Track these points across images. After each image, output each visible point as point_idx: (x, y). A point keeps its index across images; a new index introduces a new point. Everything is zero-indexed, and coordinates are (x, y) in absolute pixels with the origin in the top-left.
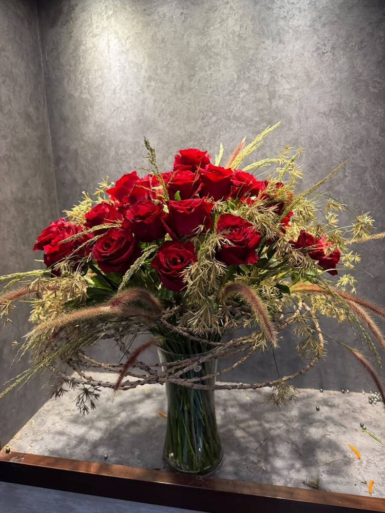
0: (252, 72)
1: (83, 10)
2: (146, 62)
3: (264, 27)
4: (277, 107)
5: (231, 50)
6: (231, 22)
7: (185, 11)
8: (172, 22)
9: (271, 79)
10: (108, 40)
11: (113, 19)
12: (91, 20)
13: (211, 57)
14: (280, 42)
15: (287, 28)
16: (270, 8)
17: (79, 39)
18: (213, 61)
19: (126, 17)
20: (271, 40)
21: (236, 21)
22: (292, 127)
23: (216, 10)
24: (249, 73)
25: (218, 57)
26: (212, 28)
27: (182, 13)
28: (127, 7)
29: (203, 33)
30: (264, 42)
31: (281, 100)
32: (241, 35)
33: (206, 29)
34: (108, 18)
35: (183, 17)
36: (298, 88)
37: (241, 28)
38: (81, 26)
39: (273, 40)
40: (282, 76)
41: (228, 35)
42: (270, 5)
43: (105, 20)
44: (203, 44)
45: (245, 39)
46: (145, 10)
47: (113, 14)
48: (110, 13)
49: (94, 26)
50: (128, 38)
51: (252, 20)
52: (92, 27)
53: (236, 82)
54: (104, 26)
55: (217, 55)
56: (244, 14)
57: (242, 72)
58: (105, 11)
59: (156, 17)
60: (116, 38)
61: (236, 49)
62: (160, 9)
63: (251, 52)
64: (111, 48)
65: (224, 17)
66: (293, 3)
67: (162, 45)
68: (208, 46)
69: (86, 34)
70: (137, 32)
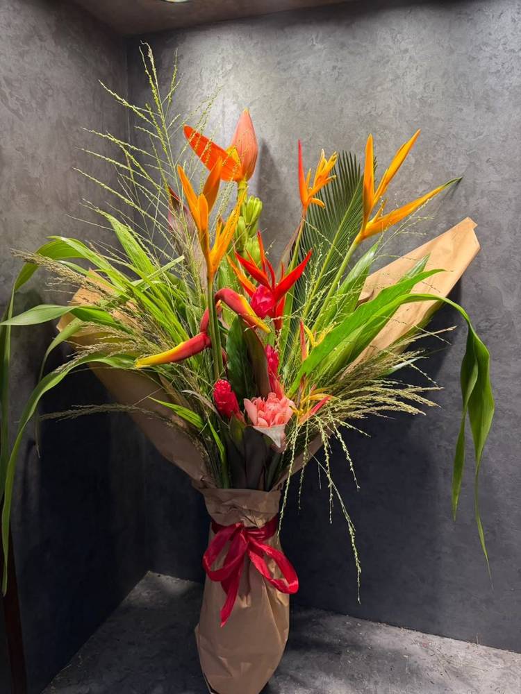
0: (440, 155)
1: (190, 63)
2: (277, 137)
3: (462, 87)
4: (477, 210)
5: (407, 122)
6: (409, 80)
7: (339, 65)
8: (319, 80)
9: (469, 166)
10: (224, 106)
11: (233, 76)
12: (201, 78)
13: (375, 132)
14: (488, 109)
15: (499, 88)
16: (474, 58)
17: (183, 104)
18: (378, 138)
19: (252, 73)
20: (472, 106)
21: (418, 78)
22: (501, 240)
23: (388, 61)
24: (434, 156)
25: (387, 132)
26: (379, 89)
27: (334, 68)
28: (254, 60)
29: (365, 96)
30: (461, 110)
31: (485, 198)
32: (425, 99)
33: (370, 90)
34: (226, 75)
35: (335, 73)
36: (514, 181)
37: (424, 88)
38: (186, 86)
39: (477, 105)
40: (488, 161)
41: (404, 98)
42: (474, 54)
43: (220, 78)
44: (364, 112)
45: (431, 105)
46: (279, 63)
47: (232, 68)
48: (229, 67)
49: (205, 86)
50: (251, 104)
51: (443, 76)
52: (201, 88)
53: (413, 169)
54: (219, 86)
55: (385, 128)
56: (431, 68)
57: (424, 155)
58: (220, 66)
59: (295, 73)
60: (234, 103)
61: (415, 120)
62: (301, 61)
63: (440, 124)
64: (227, 117)
65: (400, 72)
66: (513, 51)
67: (302, 114)
68: (371, 116)
69: (192, 98)
70: (265, 94)
